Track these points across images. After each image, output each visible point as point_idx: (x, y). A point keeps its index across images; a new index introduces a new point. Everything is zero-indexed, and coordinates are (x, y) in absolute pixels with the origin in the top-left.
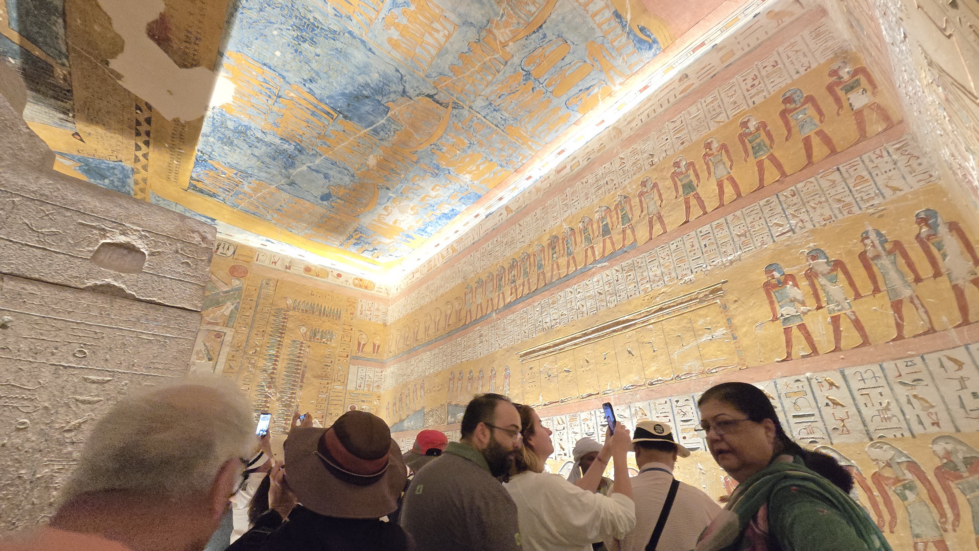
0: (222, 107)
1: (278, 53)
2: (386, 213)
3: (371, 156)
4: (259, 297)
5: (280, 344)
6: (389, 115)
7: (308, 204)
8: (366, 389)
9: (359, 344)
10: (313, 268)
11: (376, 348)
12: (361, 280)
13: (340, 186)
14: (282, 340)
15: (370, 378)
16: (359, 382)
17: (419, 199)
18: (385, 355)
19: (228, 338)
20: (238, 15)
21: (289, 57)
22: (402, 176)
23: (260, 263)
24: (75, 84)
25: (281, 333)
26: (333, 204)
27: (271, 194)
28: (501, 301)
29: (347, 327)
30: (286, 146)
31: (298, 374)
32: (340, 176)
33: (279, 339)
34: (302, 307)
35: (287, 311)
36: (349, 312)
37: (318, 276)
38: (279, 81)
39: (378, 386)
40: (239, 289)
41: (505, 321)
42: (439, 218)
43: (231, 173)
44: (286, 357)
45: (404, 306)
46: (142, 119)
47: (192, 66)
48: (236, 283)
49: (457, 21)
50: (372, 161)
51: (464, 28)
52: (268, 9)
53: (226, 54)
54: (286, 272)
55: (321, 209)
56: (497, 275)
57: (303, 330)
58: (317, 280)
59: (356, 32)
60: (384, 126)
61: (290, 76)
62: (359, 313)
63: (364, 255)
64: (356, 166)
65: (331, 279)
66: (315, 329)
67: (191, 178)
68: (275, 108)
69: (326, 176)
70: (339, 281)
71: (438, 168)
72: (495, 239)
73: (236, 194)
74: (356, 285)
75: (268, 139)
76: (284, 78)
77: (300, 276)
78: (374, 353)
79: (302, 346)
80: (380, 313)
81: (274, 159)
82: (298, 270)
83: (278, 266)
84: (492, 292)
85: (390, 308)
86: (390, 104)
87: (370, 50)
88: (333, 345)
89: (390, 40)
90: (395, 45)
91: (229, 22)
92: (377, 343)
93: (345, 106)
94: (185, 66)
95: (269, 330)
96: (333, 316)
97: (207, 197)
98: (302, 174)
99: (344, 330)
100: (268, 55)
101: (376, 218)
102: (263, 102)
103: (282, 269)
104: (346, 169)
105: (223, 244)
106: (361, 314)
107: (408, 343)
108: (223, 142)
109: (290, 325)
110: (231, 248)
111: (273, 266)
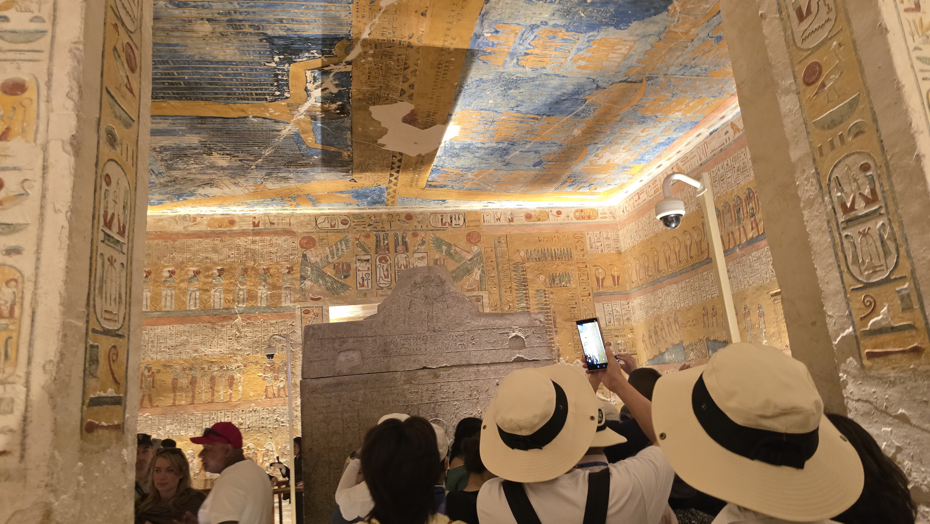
0: (451, 140)
1: (491, 102)
2: (597, 158)
3: (576, 130)
4: (496, 257)
5: (527, 297)
6: (586, 103)
7: (522, 172)
8: (616, 323)
9: (598, 279)
10: (533, 213)
11: (616, 280)
12: (582, 211)
13: (549, 154)
14: (527, 291)
15: (617, 312)
16: (607, 318)
17: (629, 141)
18: (628, 285)
19: (486, 300)
20: (462, 94)
21: (499, 100)
22: (609, 132)
23: (488, 224)
24: (355, 157)
25: (525, 286)
26: (545, 166)
27: (490, 174)
28: (743, 236)
29: (581, 265)
30: (501, 145)
31: (550, 320)
32: (549, 148)
33: (524, 292)
34: (534, 256)
35: (523, 263)
36: (579, 248)
37: (539, 220)
38: (492, 114)
39: (628, 319)
40: (479, 254)
41: (750, 257)
42: (656, 147)
43: (458, 171)
44: (536, 307)
45: (636, 232)
46: (396, 161)
47: (431, 126)
48: (475, 249)
49: (636, 38)
50: (577, 132)
51: (644, 39)
52: (483, 84)
53: (454, 114)
54: (511, 225)
55: (533, 172)
56: (734, 206)
57: (542, 278)
58: (539, 225)
59: (550, 72)
60: (583, 111)
61: (502, 109)
62: (589, 247)
63: (581, 190)
64: (563, 139)
65: (552, 219)
66: (553, 275)
67: (428, 181)
68: (491, 128)
69: (536, 152)
70: (561, 219)
71: (643, 117)
72: (725, 162)
73: (462, 181)
74: (578, 218)
75: (487, 145)
77: (524, 225)
78: (615, 285)
79: (545, 294)
80: (611, 242)
81: (492, 154)
82: (520, 220)
83: (503, 222)
84: (731, 224)
85: (620, 233)
86: (586, 97)
87: (563, 76)
88: (573, 286)
89: (579, 67)
90: (584, 68)
91: (456, 99)
92: (616, 274)
93: (547, 110)
94: (426, 128)
95: (514, 285)
96: (565, 257)
97: (439, 189)
98: (516, 157)
99: (579, 269)
100: (484, 104)
101: (588, 164)
102: (481, 128)
103: (507, 223)
104: (554, 143)
105: (454, 216)
106: (591, 248)
107: (650, 274)
108: (452, 157)
109: (529, 276)
110: (461, 217)
111: (498, 223)
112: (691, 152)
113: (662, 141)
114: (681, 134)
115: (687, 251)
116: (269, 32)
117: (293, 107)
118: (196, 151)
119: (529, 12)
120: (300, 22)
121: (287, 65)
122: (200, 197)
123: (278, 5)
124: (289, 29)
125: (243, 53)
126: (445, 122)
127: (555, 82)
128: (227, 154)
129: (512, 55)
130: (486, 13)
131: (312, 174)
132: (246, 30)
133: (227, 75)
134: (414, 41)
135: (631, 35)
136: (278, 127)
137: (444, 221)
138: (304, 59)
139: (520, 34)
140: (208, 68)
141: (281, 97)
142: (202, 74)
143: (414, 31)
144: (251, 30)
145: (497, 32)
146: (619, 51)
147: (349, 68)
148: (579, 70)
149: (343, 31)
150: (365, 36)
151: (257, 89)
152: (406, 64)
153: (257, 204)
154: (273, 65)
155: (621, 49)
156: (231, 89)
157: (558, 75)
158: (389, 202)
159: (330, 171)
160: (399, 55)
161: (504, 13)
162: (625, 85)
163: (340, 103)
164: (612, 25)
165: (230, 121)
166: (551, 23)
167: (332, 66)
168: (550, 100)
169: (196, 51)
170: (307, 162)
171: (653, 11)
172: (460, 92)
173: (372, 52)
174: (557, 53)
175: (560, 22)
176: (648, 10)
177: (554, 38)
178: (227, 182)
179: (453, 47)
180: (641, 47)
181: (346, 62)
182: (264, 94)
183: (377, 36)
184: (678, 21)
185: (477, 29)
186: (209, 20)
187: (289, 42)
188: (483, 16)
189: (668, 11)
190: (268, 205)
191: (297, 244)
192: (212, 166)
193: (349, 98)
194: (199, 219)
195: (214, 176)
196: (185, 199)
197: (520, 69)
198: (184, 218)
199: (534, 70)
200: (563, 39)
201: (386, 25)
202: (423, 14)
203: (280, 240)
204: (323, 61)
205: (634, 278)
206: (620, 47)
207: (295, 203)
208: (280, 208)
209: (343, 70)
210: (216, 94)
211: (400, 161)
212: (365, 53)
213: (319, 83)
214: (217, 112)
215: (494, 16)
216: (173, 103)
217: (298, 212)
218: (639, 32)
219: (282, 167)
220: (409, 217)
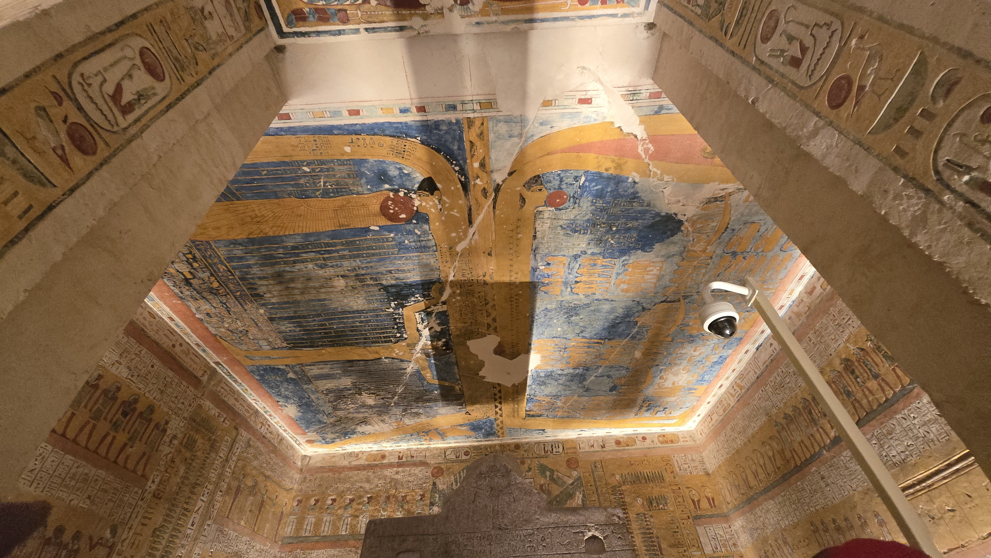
0: (535, 368)
1: (559, 329)
2: (663, 381)
3: (636, 352)
4: (595, 481)
6: (639, 324)
7: (602, 398)
8: (723, 549)
9: (693, 501)
10: (621, 440)
11: (711, 501)
12: (664, 436)
13: (620, 378)
15: (721, 536)
16: (712, 543)
17: (685, 361)
18: (724, 507)
20: (535, 324)
21: (565, 328)
22: (665, 353)
23: (583, 451)
24: (465, 390)
26: (620, 391)
27: (576, 401)
29: (674, 488)
30: (577, 371)
31: (655, 546)
32: (618, 372)
34: (629, 479)
35: (619, 487)
36: (669, 471)
37: (628, 445)
38: (564, 341)
39: (734, 544)
40: (579, 478)
42: (712, 367)
43: (548, 399)
44: (638, 532)
45: (718, 451)
46: (497, 392)
47: (517, 357)
48: (575, 474)
49: (663, 259)
50: (638, 354)
51: (670, 260)
52: (549, 313)
53: (533, 343)
54: (603, 451)
55: (611, 397)
57: (640, 501)
58: (629, 450)
59: (600, 297)
60: (638, 333)
61: (570, 336)
62: (678, 469)
63: (657, 415)
64: (628, 362)
65: (639, 444)
66: (649, 498)
67: (526, 411)
68: (565, 355)
69: (609, 376)
70: (647, 444)
71: (691, 336)
73: (554, 409)
74: (662, 443)
75: (566, 372)
76: (566, 338)
77: (615, 450)
78: (712, 507)
79: (645, 518)
80: (697, 464)
81: (572, 381)
82: (611, 446)
83: (597, 448)
85: (704, 454)
86: (637, 319)
87: (612, 301)
88: (671, 509)
89: (623, 290)
90: (627, 291)
91: (531, 329)
92: (709, 495)
93: (607, 334)
94: (514, 358)
96: (658, 480)
97: (537, 418)
98: (592, 382)
99: (673, 491)
100: (555, 332)
101: (656, 387)
102: (557, 355)
103: (600, 449)
104: (621, 367)
105: (555, 444)
106: (680, 470)
107: (743, 492)
108: (541, 385)
109: (627, 500)
110: (560, 445)
111: (592, 449)
112: (745, 369)
113: (715, 360)
114: (730, 351)
115: (771, 461)
116: (384, 282)
117: (412, 346)
118: (351, 392)
119: (569, 244)
120: (403, 271)
121: (401, 309)
122: (359, 435)
123: (386, 258)
124: (397, 279)
125: (369, 302)
126: (528, 351)
127: (606, 307)
128: (373, 394)
129: (566, 284)
130: (537, 248)
131: (436, 408)
132: (368, 283)
133: (361, 322)
134: (487, 279)
135: (657, 257)
136: (404, 365)
137: (546, 449)
138: (412, 303)
139: (567, 264)
140: (347, 317)
141: (402, 339)
142: (345, 323)
143: (486, 270)
144: (372, 282)
145: (549, 264)
146: (652, 273)
147: (445, 308)
148: (624, 294)
149: (435, 276)
150: (451, 278)
151: (383, 333)
152: (485, 300)
153: (402, 440)
154: (391, 310)
155: (652, 270)
156: (366, 334)
157: (607, 300)
158: (500, 434)
159: (448, 405)
160: (479, 292)
161: (550, 246)
162: (666, 305)
163: (444, 340)
164: (639, 249)
165: (370, 362)
166: (589, 252)
167: (433, 308)
168: (607, 324)
169: (338, 303)
170: (430, 397)
171: (669, 233)
172: (533, 322)
173: (458, 291)
174: (601, 279)
175: (597, 250)
176: (665, 233)
177: (595, 265)
178: (376, 419)
179: (518, 281)
180: (669, 268)
181: (442, 302)
182: (389, 337)
183: (460, 277)
184: (693, 240)
185: (532, 263)
186: (343, 276)
187: (399, 289)
188: (535, 251)
189: (682, 231)
190: (409, 440)
191: (429, 474)
192: (364, 406)
193: (450, 335)
194: (360, 455)
195: (366, 415)
196: (349, 437)
197: (575, 297)
198: (350, 454)
199: (587, 296)
200: (603, 266)
201: (464, 267)
202: (490, 254)
203: (416, 471)
204: (425, 304)
205: (729, 499)
206: (652, 268)
207: (428, 438)
208: (418, 443)
209: (441, 310)
210: (357, 339)
211: (500, 391)
212: (454, 292)
213: (426, 323)
214: (359, 355)
215: (543, 250)
216: (330, 349)
217: (432, 446)
218: (663, 253)
219: (413, 403)
220: (517, 446)
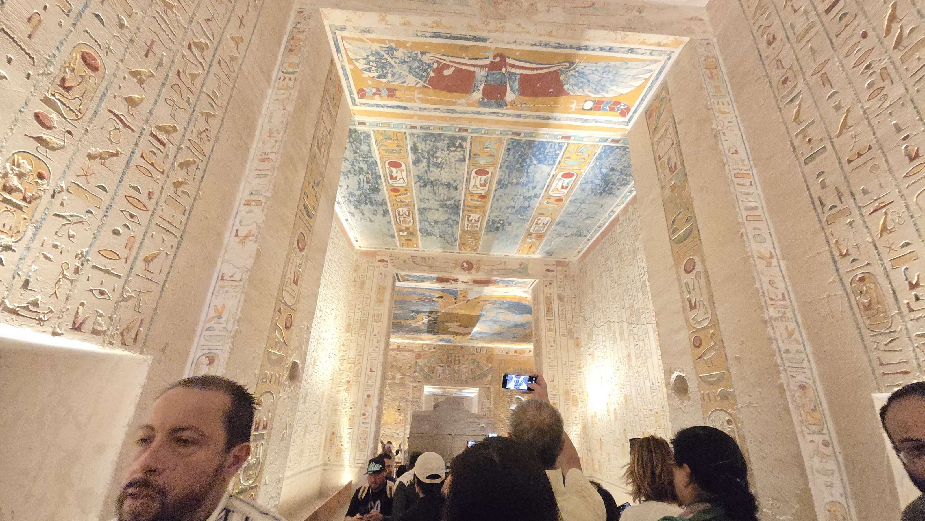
0: (476, 330)
1: (490, 325)
4: (499, 369)
10: (518, 351)
19: (492, 390)
23: (497, 355)
24: (440, 332)
26: (517, 339)
27: (494, 339)
30: (497, 333)
32: (517, 335)
37: (521, 354)
40: (491, 368)
43: (481, 338)
47: (468, 328)
48: (490, 365)
52: (485, 321)
53: (476, 326)
54: (507, 356)
59: (510, 321)
61: (495, 326)
65: (527, 354)
67: (470, 339)
68: (493, 329)
69: (513, 335)
77: (513, 356)
81: (494, 335)
82: (512, 353)
83: (504, 353)
97: (475, 340)
98: (505, 336)
100: (487, 325)
102: (489, 329)
105: (482, 349)
108: (478, 334)
110: (485, 349)
111: (501, 354)
126: (473, 327)
129: (494, 317)
136: (414, 325)
137: (477, 351)
139: (496, 314)
141: (416, 320)
150: (443, 311)
158: (454, 343)
159: (430, 334)
160: (455, 315)
163: (434, 322)
167: (432, 316)
168: (512, 325)
170: (421, 332)
172: (477, 322)
179: (472, 315)
191: (414, 356)
193: (437, 321)
197: (499, 319)
199: (504, 320)
203: (407, 354)
209: (435, 317)
212: (443, 314)
217: (415, 343)
219: (413, 332)
220: (462, 348)
